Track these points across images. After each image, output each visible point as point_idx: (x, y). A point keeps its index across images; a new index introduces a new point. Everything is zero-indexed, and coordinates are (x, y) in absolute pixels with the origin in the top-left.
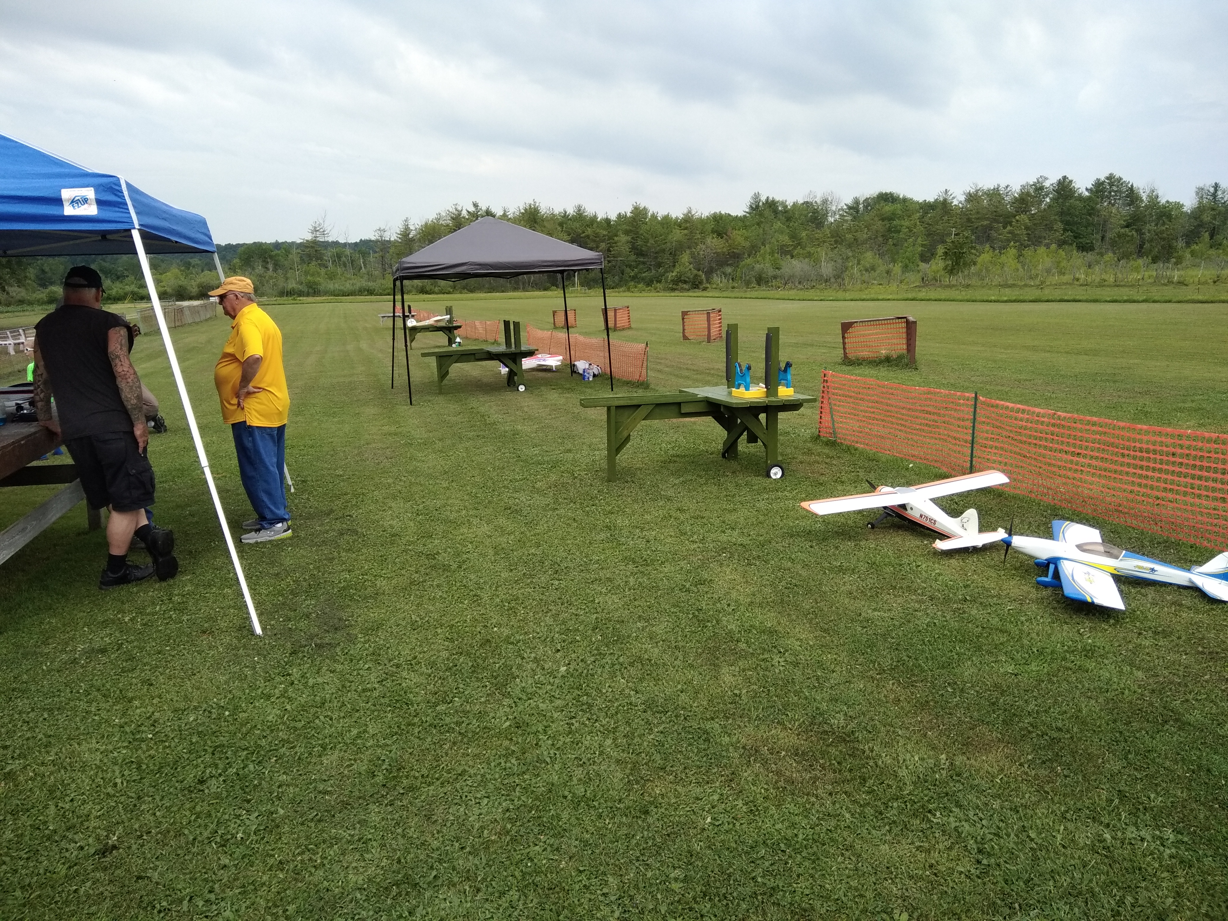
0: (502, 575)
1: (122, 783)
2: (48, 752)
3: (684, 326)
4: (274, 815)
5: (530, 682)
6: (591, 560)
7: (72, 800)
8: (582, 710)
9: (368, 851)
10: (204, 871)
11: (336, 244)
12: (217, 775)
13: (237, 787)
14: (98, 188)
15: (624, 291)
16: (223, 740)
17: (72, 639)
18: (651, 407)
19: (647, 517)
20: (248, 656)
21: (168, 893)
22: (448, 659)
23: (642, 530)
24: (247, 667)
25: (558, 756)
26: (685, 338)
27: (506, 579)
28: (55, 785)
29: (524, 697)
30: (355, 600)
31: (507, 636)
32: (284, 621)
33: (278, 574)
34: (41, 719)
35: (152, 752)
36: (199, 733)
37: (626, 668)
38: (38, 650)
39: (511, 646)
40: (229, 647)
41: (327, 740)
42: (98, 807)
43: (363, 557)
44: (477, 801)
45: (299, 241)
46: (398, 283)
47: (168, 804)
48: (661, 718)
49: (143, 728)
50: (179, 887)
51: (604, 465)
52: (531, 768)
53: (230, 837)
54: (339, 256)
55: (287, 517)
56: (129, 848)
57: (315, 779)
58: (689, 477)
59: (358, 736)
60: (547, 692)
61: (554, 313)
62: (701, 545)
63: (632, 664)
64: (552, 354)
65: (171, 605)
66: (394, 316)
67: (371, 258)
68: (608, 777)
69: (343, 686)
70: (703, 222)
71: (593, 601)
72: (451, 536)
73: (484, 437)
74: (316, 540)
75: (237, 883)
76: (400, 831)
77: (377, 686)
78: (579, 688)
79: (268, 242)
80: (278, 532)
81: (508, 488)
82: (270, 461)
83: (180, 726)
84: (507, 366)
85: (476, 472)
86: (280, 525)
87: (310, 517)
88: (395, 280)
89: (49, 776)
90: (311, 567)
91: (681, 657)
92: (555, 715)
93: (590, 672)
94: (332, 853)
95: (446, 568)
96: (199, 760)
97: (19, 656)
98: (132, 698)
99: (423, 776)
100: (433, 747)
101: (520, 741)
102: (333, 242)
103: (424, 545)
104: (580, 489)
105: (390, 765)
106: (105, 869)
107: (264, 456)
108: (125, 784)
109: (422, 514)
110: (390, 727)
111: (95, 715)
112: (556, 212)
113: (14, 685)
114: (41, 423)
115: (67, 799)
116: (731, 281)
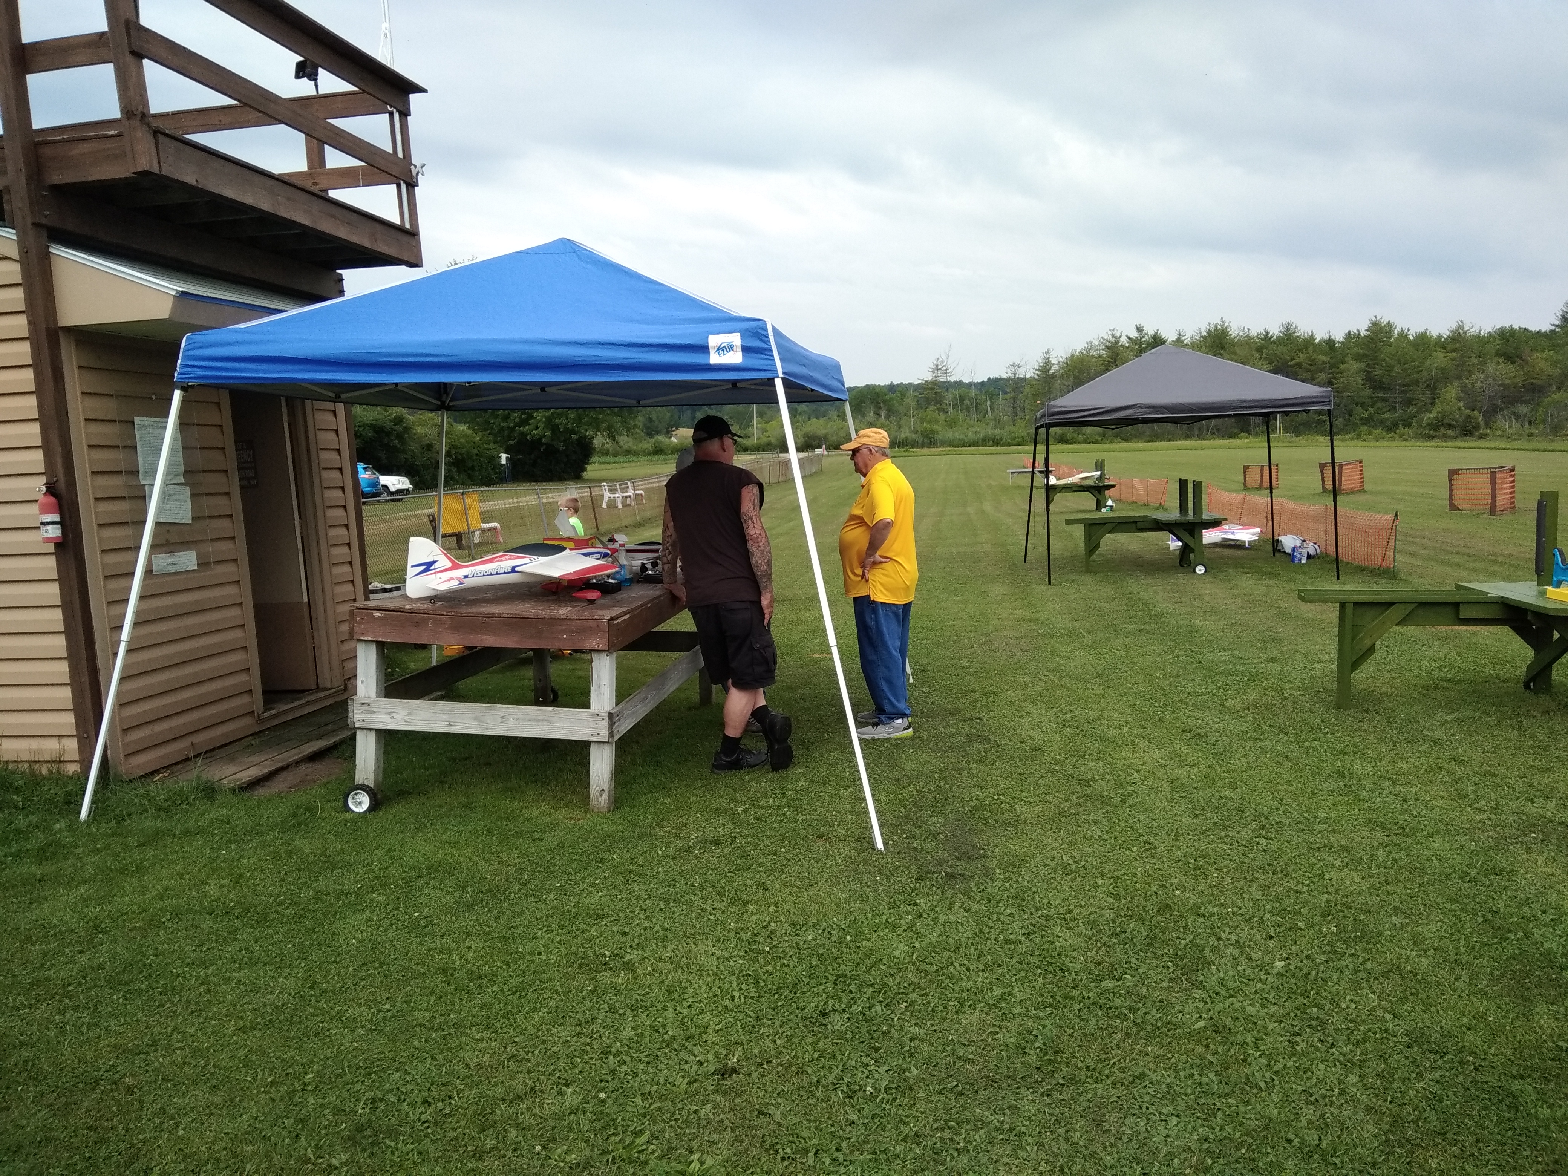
0: (1184, 820)
1: (740, 997)
2: (665, 947)
3: (1451, 490)
4: (907, 1074)
5: (1231, 973)
6: (1315, 817)
7: (690, 1006)
8: (1310, 1026)
9: (1020, 1146)
10: (830, 1122)
11: (959, 384)
12: (840, 1009)
13: (864, 1030)
14: (744, 334)
15: (1352, 439)
16: (846, 969)
17: (685, 824)
18: (1411, 607)
19: (1403, 766)
20: (869, 873)
21: (791, 1138)
22: (1114, 921)
23: (1394, 783)
24: (869, 887)
25: (1276, 1082)
26: (1453, 507)
27: (1189, 826)
28: (673, 986)
29: (1223, 992)
30: (990, 825)
31: (1194, 905)
32: (908, 838)
33: (898, 780)
34: (658, 909)
35: (769, 968)
36: (820, 956)
37: (1376, 979)
38: (653, 832)
39: (1201, 920)
40: (848, 859)
41: (965, 995)
42: (716, 1020)
43: (998, 772)
44: (1163, 1118)
45: (916, 382)
46: (1043, 431)
47: (789, 1034)
48: (1436, 1061)
49: (758, 938)
50: (805, 1134)
51: (1332, 684)
52: (1237, 1091)
53: (858, 1088)
54: (962, 399)
55: (907, 712)
56: (750, 1075)
57: (953, 1041)
58: (1469, 714)
59: (1002, 998)
60: (1256, 992)
61: (1246, 469)
62: (1493, 816)
63: (1386, 975)
64: (1245, 524)
65: (785, 800)
66: (1033, 472)
67: (1001, 400)
68: (1355, 1128)
69: (981, 931)
70: (1482, 341)
71: (1322, 875)
72: (1109, 759)
73: (1148, 632)
74: (940, 744)
75: (867, 1147)
76: (1061, 1131)
77: (1023, 939)
78: (1305, 994)
79: (882, 384)
80: (897, 730)
81: (1185, 703)
82: (893, 644)
83: (798, 944)
84: (1179, 539)
85: (1140, 678)
86: (899, 721)
87: (931, 715)
88: (1037, 429)
89: (667, 975)
90: (936, 776)
91: (1465, 978)
92: (1271, 1026)
93: (1321, 975)
94: (977, 1137)
95: (1104, 800)
96: (821, 988)
97: (635, 835)
98: (747, 902)
99: (1088, 1068)
100: (1099, 1033)
101: (1220, 1050)
102: (955, 382)
103: (1075, 767)
104: (1294, 715)
105: (1044, 1044)
106: (725, 1093)
107: (887, 637)
108: (743, 999)
109: (1069, 726)
110: (1042, 995)
111: (710, 914)
112: (1254, 333)
113: (631, 867)
114: (665, 586)
115: (685, 1004)
116: (1527, 426)
